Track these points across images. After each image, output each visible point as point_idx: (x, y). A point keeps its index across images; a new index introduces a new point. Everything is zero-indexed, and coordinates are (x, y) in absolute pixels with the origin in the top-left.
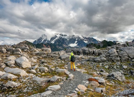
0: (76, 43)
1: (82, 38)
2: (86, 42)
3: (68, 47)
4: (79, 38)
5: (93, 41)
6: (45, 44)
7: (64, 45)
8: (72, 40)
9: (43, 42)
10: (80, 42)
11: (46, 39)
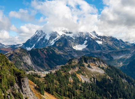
0: (86, 44)
1: (94, 37)
2: (100, 43)
3: (71, 52)
5: (111, 41)
7: (66, 48)
9: (40, 41)
10: (91, 43)
11: (44, 37)
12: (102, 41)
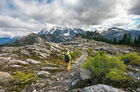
0: (69, 33)
1: (73, 29)
2: (76, 32)
3: (63, 36)
4: (71, 29)
5: (80, 31)
6: (47, 35)
7: (60, 35)
8: (66, 31)
9: (45, 33)
10: (72, 32)
11: (47, 31)
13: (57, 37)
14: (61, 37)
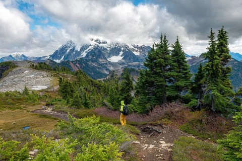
0: (122, 56)
1: (131, 47)
2: (137, 54)
3: (106, 64)
4: (126, 47)
7: (101, 60)
8: (115, 50)
9: (69, 53)
11: (74, 48)
12: (140, 52)
13: (94, 64)
14: (102, 65)
